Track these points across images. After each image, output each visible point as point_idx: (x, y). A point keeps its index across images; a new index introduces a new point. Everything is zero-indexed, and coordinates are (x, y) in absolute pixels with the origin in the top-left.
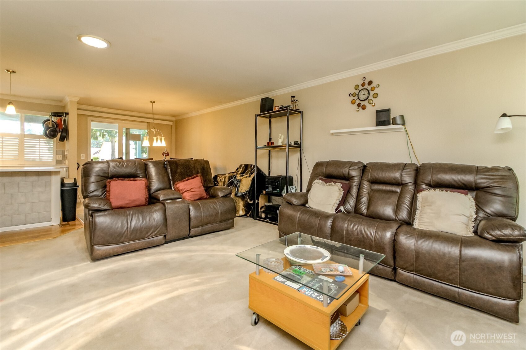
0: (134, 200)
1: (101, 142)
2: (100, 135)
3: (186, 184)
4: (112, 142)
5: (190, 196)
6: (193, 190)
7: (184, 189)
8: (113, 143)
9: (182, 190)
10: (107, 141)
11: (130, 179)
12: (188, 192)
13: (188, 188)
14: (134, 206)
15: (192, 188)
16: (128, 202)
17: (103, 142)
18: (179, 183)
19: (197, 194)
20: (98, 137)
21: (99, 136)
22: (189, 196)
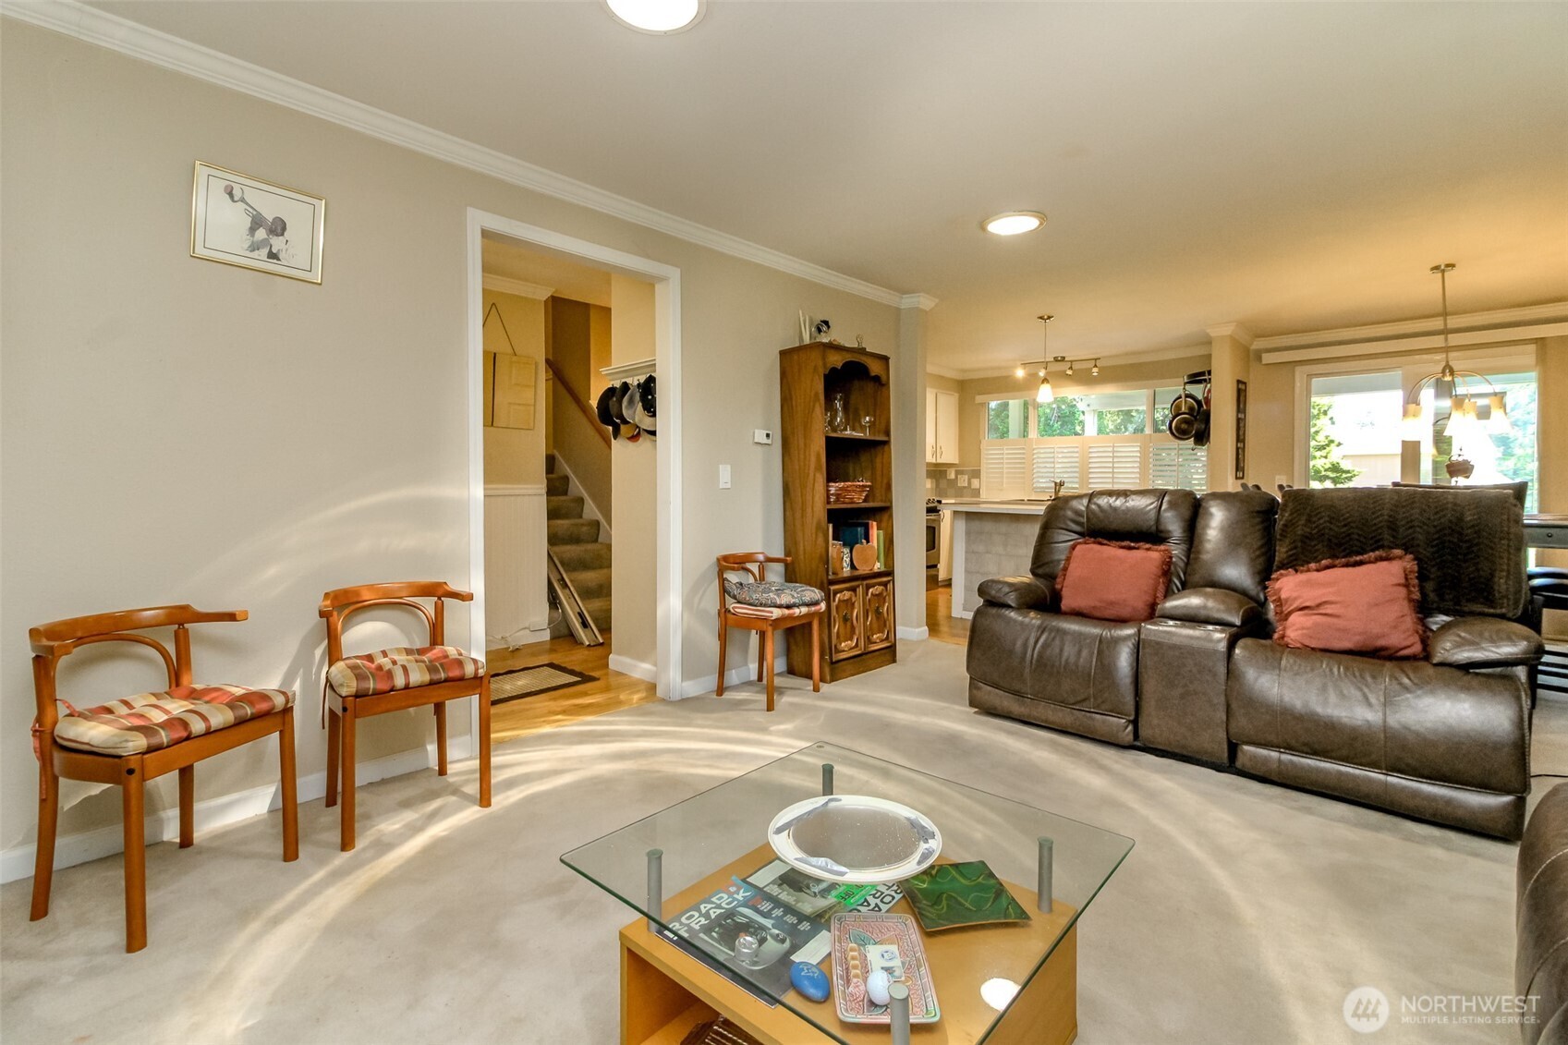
0: (1112, 603)
3: (1309, 583)
5: (1308, 629)
6: (1329, 609)
7: (1295, 599)
9: (1287, 600)
11: (1118, 543)
12: (1306, 611)
13: (1309, 597)
14: (1111, 617)
15: (1325, 603)
16: (1098, 604)
18: (1286, 575)
19: (1345, 630)
22: (1303, 628)
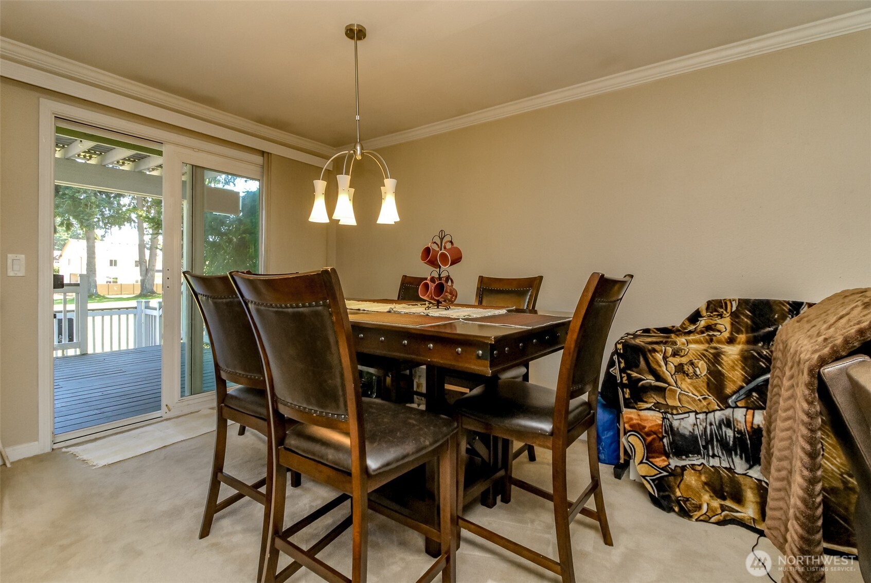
1: (62, 240)
2: (62, 224)
4: (88, 239)
8: (91, 241)
10: (76, 237)
17: (66, 240)
20: (57, 227)
21: (59, 226)
